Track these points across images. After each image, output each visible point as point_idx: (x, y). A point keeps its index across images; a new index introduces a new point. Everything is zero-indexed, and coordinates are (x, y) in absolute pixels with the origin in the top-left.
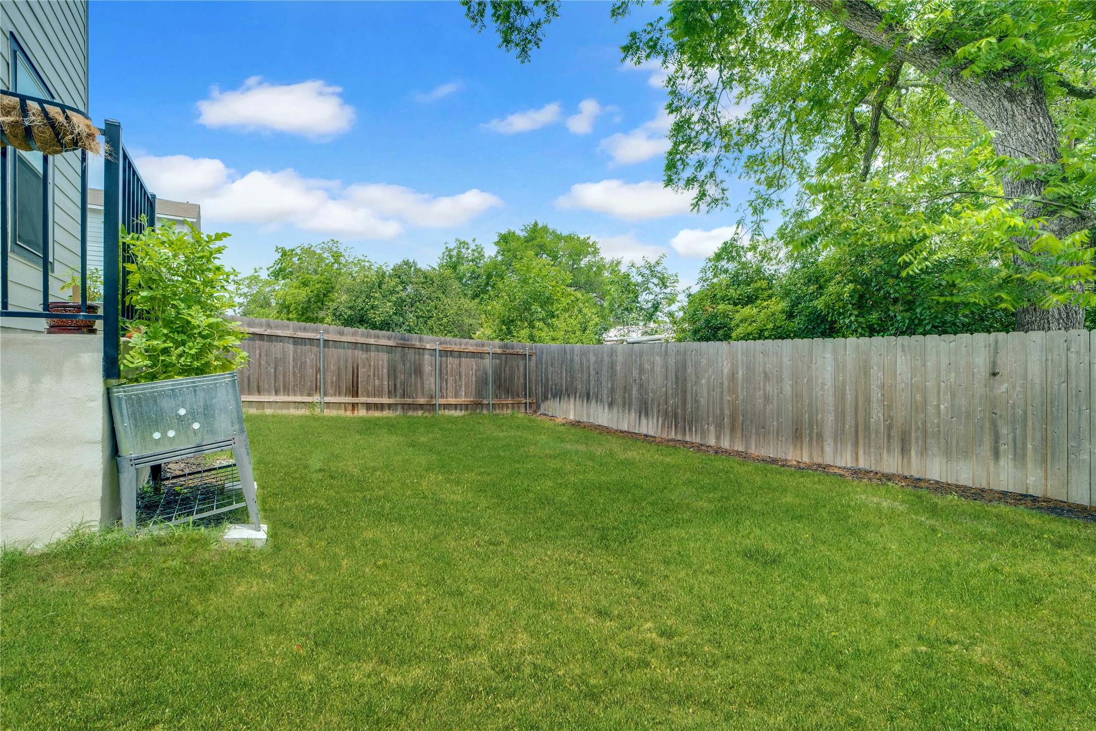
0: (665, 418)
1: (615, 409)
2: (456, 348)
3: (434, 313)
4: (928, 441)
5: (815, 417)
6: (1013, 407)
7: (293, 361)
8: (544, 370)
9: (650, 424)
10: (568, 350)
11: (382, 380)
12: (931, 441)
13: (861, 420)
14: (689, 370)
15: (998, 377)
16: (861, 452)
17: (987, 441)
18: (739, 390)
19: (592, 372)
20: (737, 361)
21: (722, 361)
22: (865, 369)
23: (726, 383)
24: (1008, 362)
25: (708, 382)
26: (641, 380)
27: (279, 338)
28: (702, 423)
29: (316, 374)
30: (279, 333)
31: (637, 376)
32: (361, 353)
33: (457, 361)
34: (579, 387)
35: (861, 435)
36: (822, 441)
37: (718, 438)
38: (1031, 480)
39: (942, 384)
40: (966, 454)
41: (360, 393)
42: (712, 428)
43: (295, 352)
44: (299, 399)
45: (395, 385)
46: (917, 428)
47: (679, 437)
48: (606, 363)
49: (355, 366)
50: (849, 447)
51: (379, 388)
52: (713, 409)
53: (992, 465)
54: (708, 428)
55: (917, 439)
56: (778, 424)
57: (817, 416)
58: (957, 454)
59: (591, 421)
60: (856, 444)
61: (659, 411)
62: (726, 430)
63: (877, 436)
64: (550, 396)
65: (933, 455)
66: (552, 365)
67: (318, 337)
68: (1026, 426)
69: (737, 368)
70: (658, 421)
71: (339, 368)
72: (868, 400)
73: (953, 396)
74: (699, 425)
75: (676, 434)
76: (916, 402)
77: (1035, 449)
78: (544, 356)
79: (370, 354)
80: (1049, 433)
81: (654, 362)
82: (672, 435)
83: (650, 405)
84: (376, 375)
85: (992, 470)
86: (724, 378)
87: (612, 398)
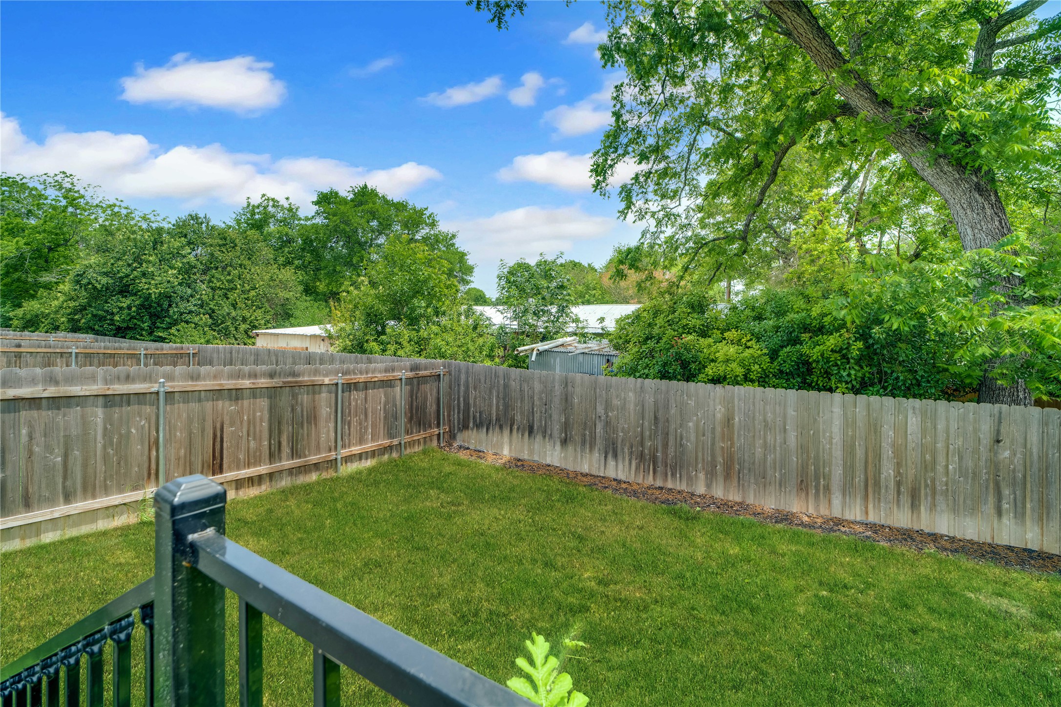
0: (641, 461)
1: (570, 448)
2: (362, 378)
3: (238, 283)
4: (937, 497)
5: (821, 470)
6: (1014, 471)
7: (104, 435)
8: (462, 394)
9: (620, 466)
10: (501, 374)
11: (260, 439)
12: (940, 498)
13: (871, 475)
14: (673, 411)
15: (1001, 444)
16: (871, 506)
17: (991, 500)
18: (736, 436)
19: (537, 402)
20: (733, 407)
21: (714, 405)
22: (874, 428)
23: (718, 429)
24: (1011, 431)
25: (697, 426)
26: (607, 416)
27: (73, 401)
28: (688, 469)
29: (150, 450)
30: (76, 390)
31: (603, 412)
32: (227, 403)
33: (362, 395)
34: (518, 417)
35: (870, 490)
36: (830, 493)
37: (708, 486)
38: (1029, 536)
39: (951, 446)
40: (973, 510)
41: (225, 466)
42: (702, 476)
43: (108, 420)
44: (116, 499)
45: (280, 443)
46: (926, 486)
47: (659, 483)
48: (558, 393)
49: (218, 426)
50: (858, 501)
51: (255, 452)
52: (703, 455)
53: (996, 522)
54: (696, 475)
55: (926, 495)
56: (781, 474)
57: (824, 467)
58: (964, 511)
59: (536, 458)
60: (866, 497)
61: (631, 453)
62: (719, 478)
63: (886, 491)
64: (471, 425)
65: (942, 511)
66: (475, 389)
67: (155, 389)
68: (1025, 488)
69: (733, 414)
70: (630, 464)
71: (190, 434)
72: (879, 457)
73: (961, 458)
74: (684, 473)
75: (654, 479)
76: (925, 461)
77: (1033, 509)
78: (463, 377)
79: (242, 404)
80: (1045, 495)
81: (625, 398)
82: (650, 480)
83: (619, 446)
84: (251, 434)
85: (995, 526)
86: (717, 423)
87: (566, 435)
